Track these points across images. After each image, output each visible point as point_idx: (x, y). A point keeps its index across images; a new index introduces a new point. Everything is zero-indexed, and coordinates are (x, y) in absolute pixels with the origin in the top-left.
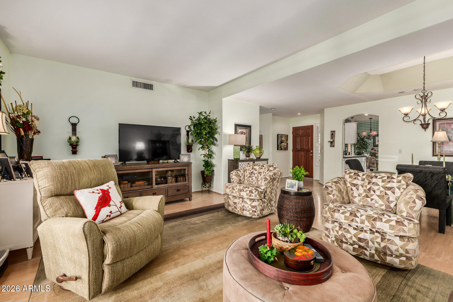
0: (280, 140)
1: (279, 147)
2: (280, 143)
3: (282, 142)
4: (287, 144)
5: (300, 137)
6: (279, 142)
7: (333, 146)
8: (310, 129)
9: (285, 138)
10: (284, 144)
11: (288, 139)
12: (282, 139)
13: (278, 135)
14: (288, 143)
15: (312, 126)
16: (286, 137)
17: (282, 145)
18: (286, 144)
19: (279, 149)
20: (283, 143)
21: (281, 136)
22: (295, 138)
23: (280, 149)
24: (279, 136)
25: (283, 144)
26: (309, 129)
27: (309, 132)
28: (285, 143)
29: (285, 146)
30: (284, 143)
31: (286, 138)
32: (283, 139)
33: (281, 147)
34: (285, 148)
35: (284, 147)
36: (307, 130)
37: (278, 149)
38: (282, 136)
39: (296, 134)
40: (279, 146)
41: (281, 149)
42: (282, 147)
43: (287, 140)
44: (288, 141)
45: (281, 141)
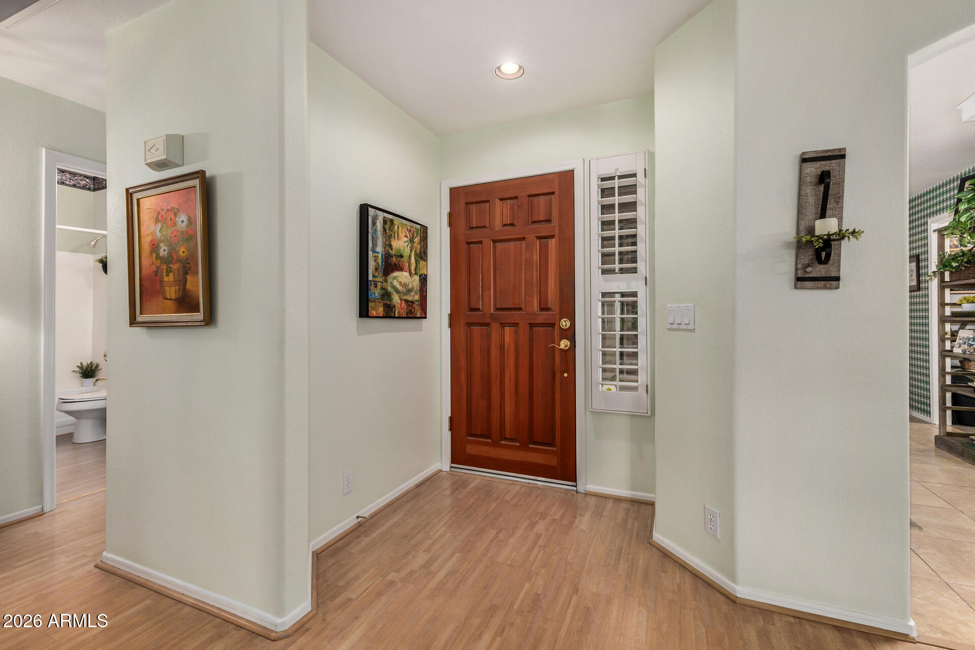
0: (379, 249)
1: (375, 292)
2: (376, 269)
3: (391, 265)
4: (424, 280)
5: (494, 241)
6: (372, 264)
7: (832, 281)
8: (553, 193)
9: (411, 241)
10: (403, 280)
11: (425, 253)
12: (396, 244)
13: (364, 209)
14: (426, 276)
15: (567, 178)
16: (417, 240)
17: (395, 283)
18: (417, 278)
19: (374, 313)
20: (401, 269)
21: (385, 222)
22: (466, 246)
23: (381, 309)
24: (374, 224)
25: (402, 278)
26: (547, 198)
27: (550, 213)
28: (411, 274)
29: (409, 291)
30: (406, 274)
31: (417, 245)
32: (401, 244)
33: (386, 295)
34: (413, 302)
35: (407, 301)
36: (535, 199)
37: (364, 312)
38: (392, 221)
39: (472, 228)
40: (372, 287)
41: (389, 313)
42: (396, 299)
43: (422, 255)
44: (426, 260)
45: (387, 257)
